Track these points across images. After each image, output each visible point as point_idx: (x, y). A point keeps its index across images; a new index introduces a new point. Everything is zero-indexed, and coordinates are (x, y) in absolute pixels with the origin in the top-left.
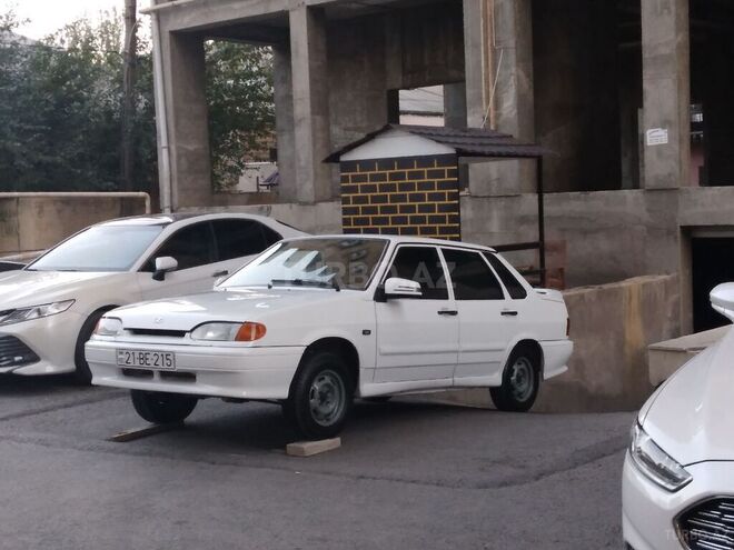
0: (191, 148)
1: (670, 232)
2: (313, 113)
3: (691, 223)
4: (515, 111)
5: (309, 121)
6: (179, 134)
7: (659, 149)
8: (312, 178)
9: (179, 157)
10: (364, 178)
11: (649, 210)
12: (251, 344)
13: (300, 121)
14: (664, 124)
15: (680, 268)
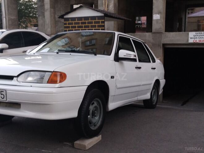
0: (12, 18)
1: (159, 45)
2: (51, 8)
3: (165, 43)
4: (113, 8)
5: (49, 10)
6: (9, 13)
7: (157, 20)
8: (50, 27)
9: (9, 20)
10: (72, 24)
11: (153, 39)
12: (57, 85)
13: (47, 10)
14: (159, 13)
15: (161, 56)
